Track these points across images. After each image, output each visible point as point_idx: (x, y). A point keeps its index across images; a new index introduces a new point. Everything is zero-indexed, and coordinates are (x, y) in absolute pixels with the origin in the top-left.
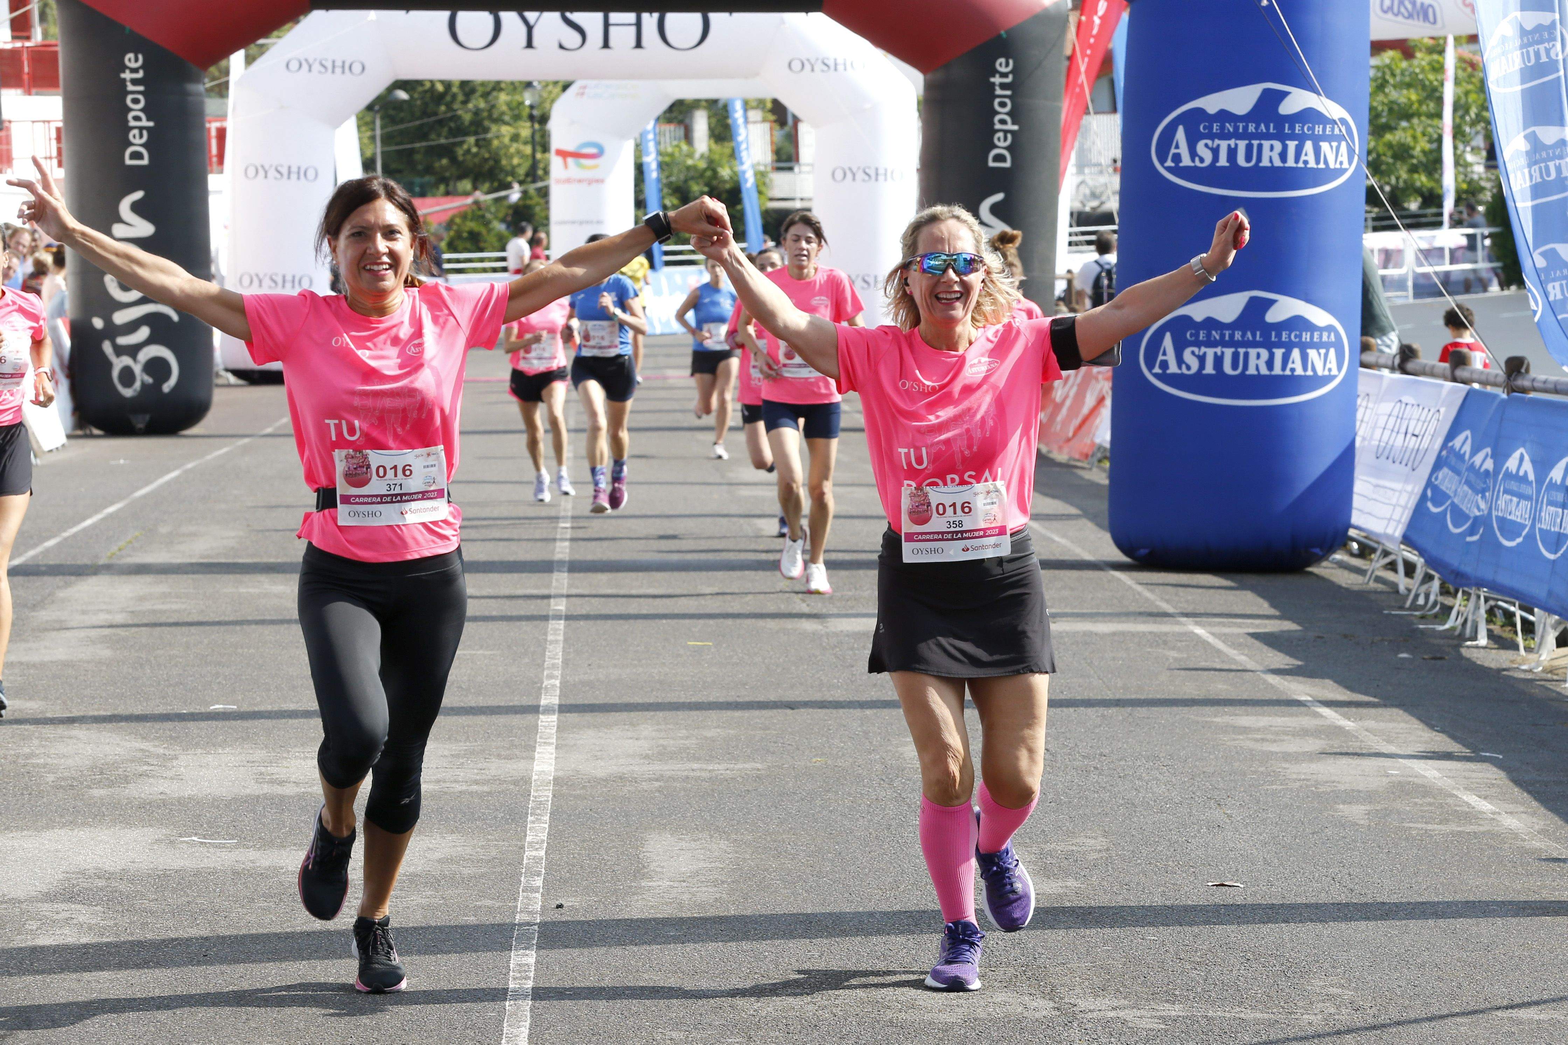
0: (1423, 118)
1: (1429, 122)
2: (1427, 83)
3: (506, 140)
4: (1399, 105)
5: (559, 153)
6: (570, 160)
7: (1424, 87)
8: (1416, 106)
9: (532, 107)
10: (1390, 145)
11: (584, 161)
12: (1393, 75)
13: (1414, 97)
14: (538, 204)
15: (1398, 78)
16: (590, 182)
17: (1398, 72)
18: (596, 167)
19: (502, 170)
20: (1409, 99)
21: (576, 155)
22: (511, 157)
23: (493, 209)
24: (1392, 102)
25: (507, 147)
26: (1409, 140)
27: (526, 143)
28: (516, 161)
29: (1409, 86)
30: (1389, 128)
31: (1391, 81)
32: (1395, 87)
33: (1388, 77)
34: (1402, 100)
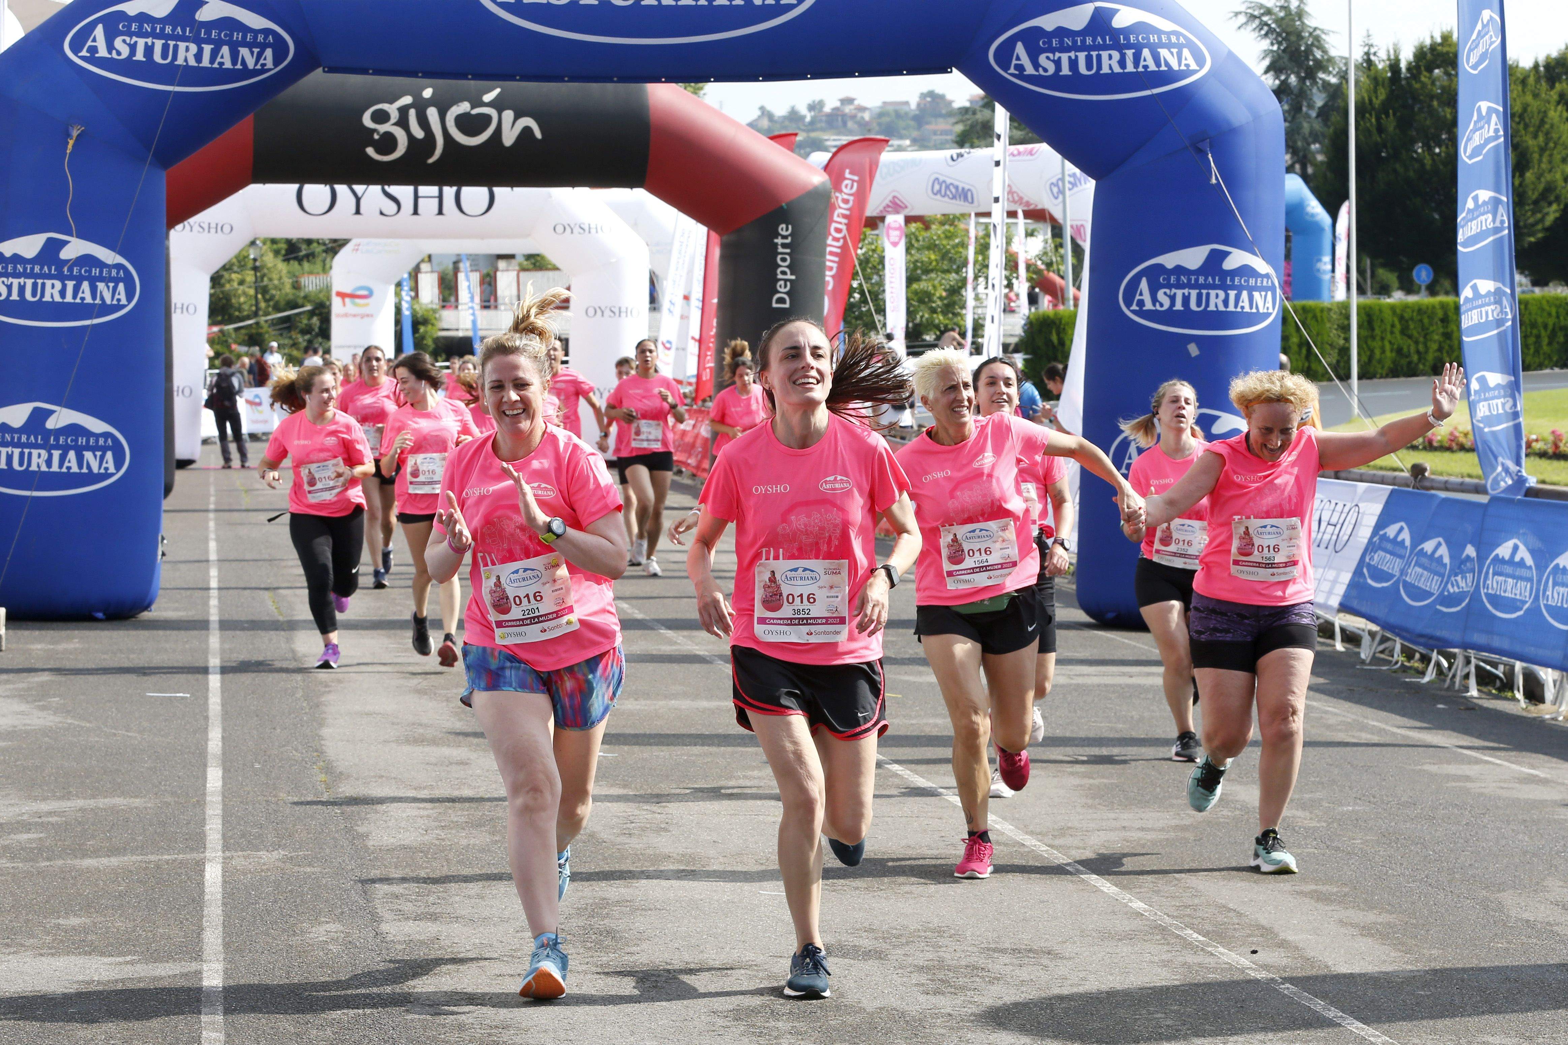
0: (939, 273)
1: (943, 276)
2: (942, 247)
3: (235, 284)
4: (922, 262)
5: (339, 294)
6: (347, 300)
7: (940, 250)
8: (934, 263)
9: (255, 260)
10: (916, 293)
11: (358, 301)
12: (918, 240)
13: (933, 257)
14: (267, 332)
15: (921, 243)
16: (363, 316)
17: (920, 238)
18: (367, 305)
19: (231, 306)
20: (929, 258)
21: (352, 296)
22: (239, 297)
23: (233, 336)
24: (917, 261)
25: (237, 290)
26: (930, 288)
27: (250, 287)
28: (242, 299)
29: (929, 248)
30: (918, 279)
31: (916, 245)
32: (918, 249)
33: (913, 242)
34: (925, 259)
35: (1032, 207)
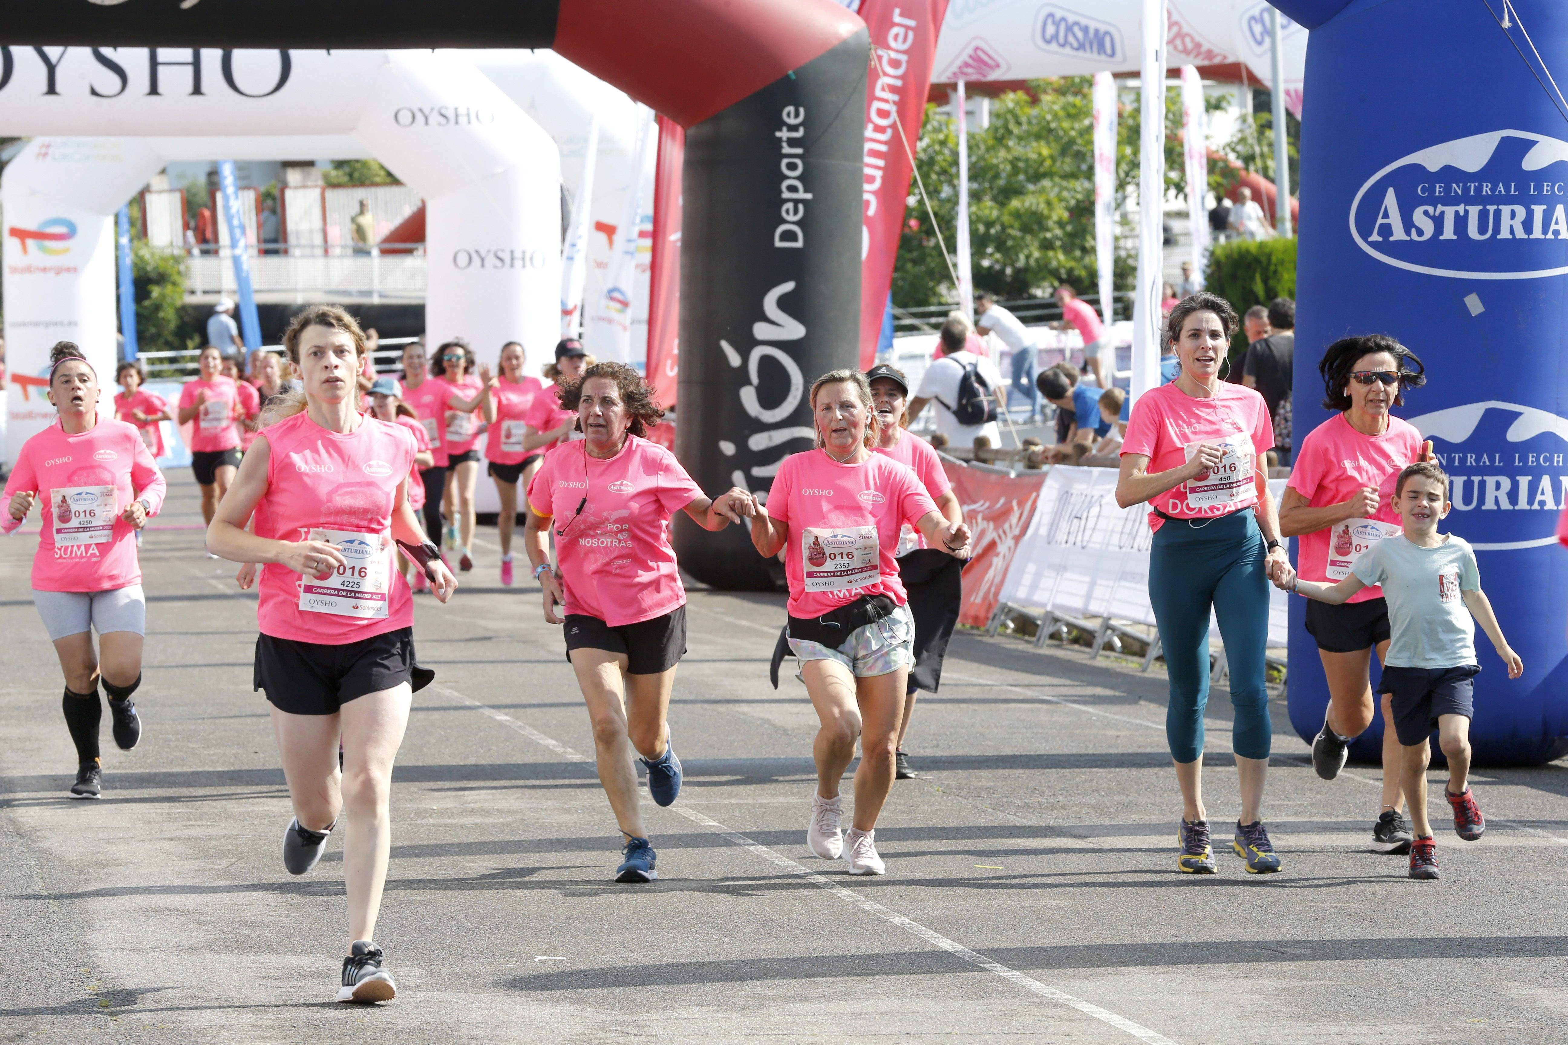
0: (1057, 179)
1: (1064, 183)
2: (1061, 133)
4: (1025, 162)
5: (15, 232)
6: (30, 243)
7: (1058, 139)
8: (1048, 163)
10: (1017, 215)
11: (49, 244)
12: (1019, 123)
13: (1045, 152)
15: (1025, 127)
16: (59, 271)
17: (1024, 119)
18: (66, 250)
20: (1040, 154)
21: (39, 236)
24: (1017, 159)
26: (1042, 206)
29: (1038, 137)
32: (1020, 138)
33: (1012, 126)
34: (1030, 156)
35: (1217, 60)
